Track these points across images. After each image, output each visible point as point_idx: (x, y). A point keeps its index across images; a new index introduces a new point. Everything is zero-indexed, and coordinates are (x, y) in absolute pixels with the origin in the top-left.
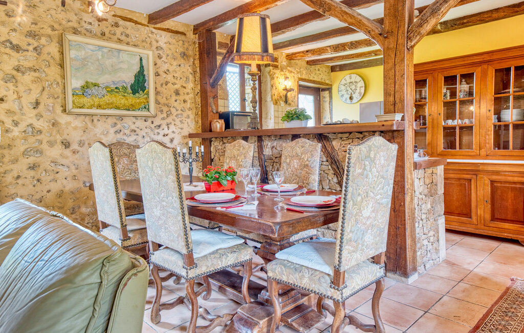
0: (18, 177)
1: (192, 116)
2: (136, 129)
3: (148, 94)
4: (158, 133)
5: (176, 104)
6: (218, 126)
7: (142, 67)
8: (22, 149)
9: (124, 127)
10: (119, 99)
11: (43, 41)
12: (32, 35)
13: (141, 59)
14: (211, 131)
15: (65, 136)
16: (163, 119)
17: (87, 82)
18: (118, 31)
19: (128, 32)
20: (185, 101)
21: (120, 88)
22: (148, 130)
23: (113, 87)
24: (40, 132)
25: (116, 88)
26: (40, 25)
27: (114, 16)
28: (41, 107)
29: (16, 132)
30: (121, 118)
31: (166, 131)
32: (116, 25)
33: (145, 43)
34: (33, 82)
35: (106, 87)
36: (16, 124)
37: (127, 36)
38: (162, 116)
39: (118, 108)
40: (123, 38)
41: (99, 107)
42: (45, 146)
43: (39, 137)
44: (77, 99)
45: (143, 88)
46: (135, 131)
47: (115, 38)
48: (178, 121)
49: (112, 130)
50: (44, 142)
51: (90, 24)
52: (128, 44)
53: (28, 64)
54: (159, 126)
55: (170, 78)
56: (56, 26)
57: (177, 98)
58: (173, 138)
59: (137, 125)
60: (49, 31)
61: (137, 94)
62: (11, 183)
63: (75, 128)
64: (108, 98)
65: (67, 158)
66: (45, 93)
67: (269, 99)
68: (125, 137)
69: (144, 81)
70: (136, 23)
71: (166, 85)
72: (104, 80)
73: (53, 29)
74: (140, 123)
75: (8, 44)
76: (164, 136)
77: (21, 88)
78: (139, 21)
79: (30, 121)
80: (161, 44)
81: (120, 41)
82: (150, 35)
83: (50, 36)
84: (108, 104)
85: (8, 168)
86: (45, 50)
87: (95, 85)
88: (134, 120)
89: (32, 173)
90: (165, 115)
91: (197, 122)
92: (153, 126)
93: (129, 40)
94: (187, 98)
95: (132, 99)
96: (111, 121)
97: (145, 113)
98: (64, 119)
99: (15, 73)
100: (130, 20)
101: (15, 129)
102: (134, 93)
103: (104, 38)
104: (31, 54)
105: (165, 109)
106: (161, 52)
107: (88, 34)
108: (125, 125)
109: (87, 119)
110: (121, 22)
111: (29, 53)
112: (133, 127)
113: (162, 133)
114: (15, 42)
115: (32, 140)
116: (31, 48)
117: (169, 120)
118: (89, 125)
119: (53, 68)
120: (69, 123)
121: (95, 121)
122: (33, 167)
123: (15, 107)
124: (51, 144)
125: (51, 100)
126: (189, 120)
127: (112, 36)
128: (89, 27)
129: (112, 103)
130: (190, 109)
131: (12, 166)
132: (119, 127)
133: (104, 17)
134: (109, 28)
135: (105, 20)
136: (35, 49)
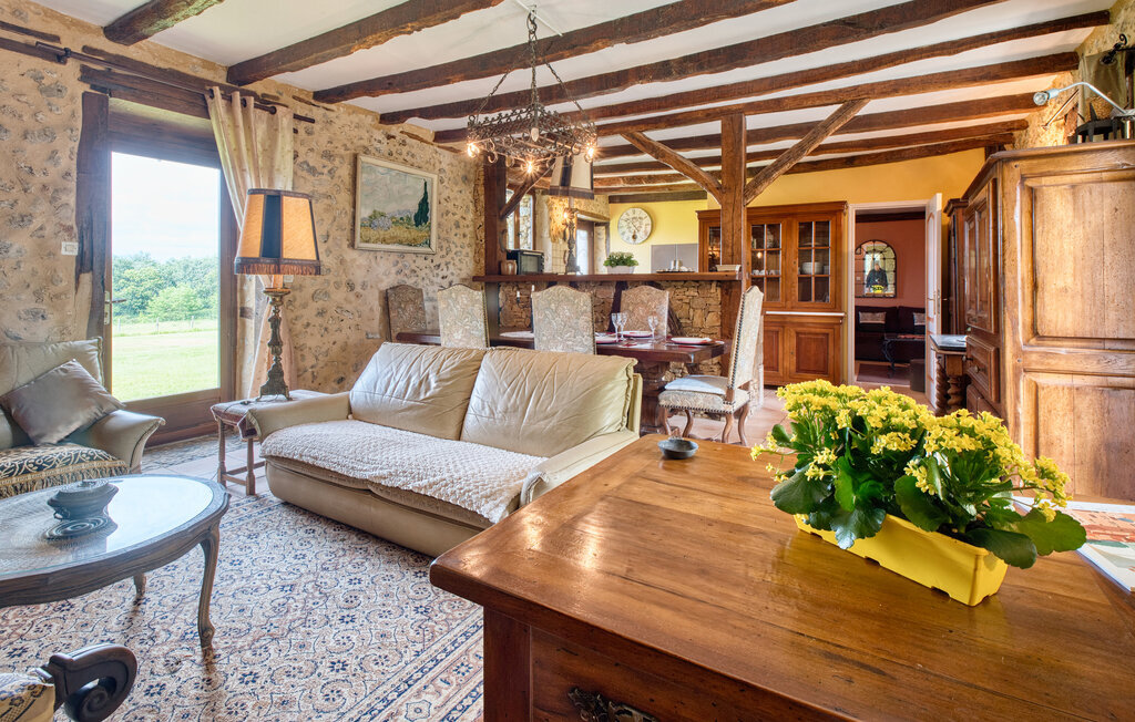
0: (308, 325)
1: (471, 255)
2: (417, 269)
3: (430, 226)
4: (437, 275)
5: (455, 239)
6: (510, 267)
7: (426, 193)
8: (311, 291)
9: (405, 266)
10: (402, 232)
11: (337, 162)
12: (328, 155)
13: (425, 184)
14: (500, 273)
15: (351, 276)
16: (443, 257)
17: (375, 211)
18: (405, 150)
19: (413, 151)
20: (464, 236)
21: (405, 218)
22: (427, 271)
23: (398, 217)
24: (329, 271)
25: (401, 219)
26: (335, 144)
27: (402, 132)
28: (331, 240)
30: (402, 254)
31: (445, 273)
32: (404, 143)
33: (429, 165)
34: (326, 210)
35: (393, 218)
37: (413, 156)
38: (441, 253)
39: (401, 243)
40: (408, 158)
41: (384, 241)
42: (331, 288)
43: (327, 277)
44: (365, 232)
45: (426, 219)
46: (415, 272)
47: (401, 158)
48: (457, 262)
49: (394, 270)
50: (332, 283)
51: (380, 142)
52: (413, 165)
53: (322, 190)
54: (439, 266)
55: (450, 206)
56: (349, 145)
57: (458, 231)
58: (451, 281)
59: (417, 264)
60: (342, 151)
61: (420, 226)
62: (300, 332)
63: (359, 267)
64: (392, 231)
65: (350, 302)
66: (336, 223)
67: (546, 234)
68: (406, 279)
69: (427, 210)
70: (422, 140)
71: (447, 215)
72: (391, 209)
73: (347, 149)
74: (420, 262)
75: (305, 166)
76: (442, 278)
78: (425, 138)
80: (444, 166)
81: (406, 162)
82: (434, 155)
83: (342, 157)
84: (392, 238)
85: (298, 313)
87: (382, 215)
88: (414, 257)
89: (319, 320)
90: (444, 253)
91: (477, 262)
92: (432, 266)
93: (414, 160)
94: (467, 231)
95: (415, 233)
96: (393, 258)
97: (426, 249)
98: (351, 255)
100: (416, 137)
102: (416, 225)
103: (392, 158)
104: (326, 177)
105: (445, 245)
106: (443, 175)
107: (377, 153)
108: (406, 263)
109: (372, 254)
110: (408, 140)
111: (324, 177)
112: (413, 267)
113: (441, 274)
114: (311, 165)
115: (320, 280)
116: (326, 171)
117: (448, 259)
118: (373, 263)
120: (354, 261)
121: (379, 258)
122: (321, 313)
124: (337, 285)
125: (340, 232)
126: (467, 259)
127: (399, 157)
128: (379, 145)
129: (395, 237)
130: (469, 245)
131: (302, 312)
132: (400, 265)
133: (392, 134)
134: (397, 147)
135: (394, 137)
136: (330, 172)
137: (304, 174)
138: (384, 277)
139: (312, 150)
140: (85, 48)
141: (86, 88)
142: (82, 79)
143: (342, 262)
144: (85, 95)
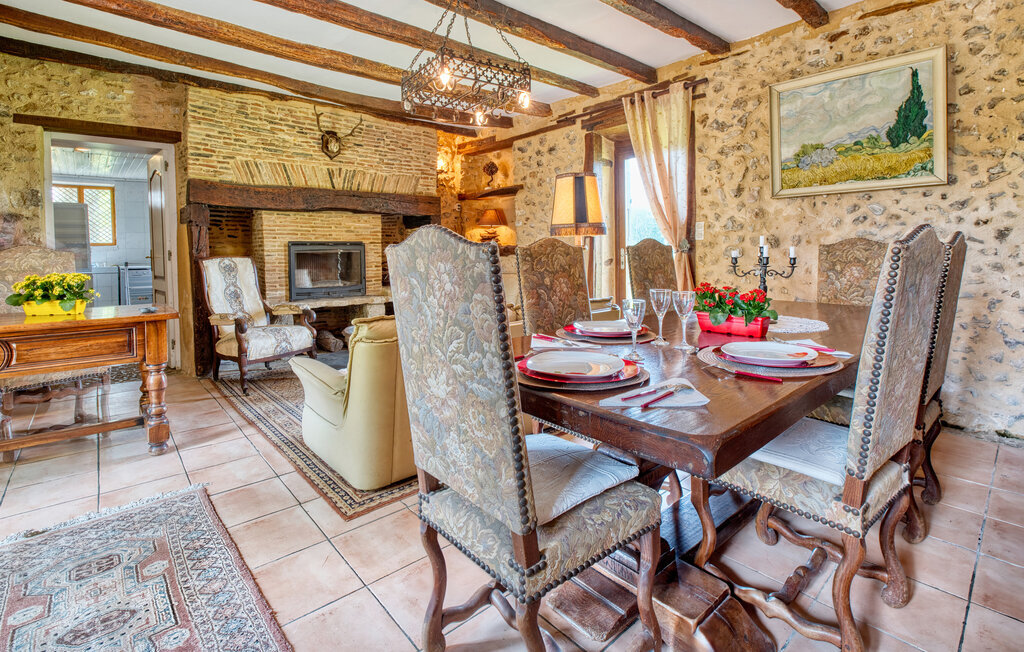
2: (902, 213)
3: (930, 140)
4: (959, 219)
7: (916, 89)
8: (724, 246)
9: (874, 210)
10: (862, 161)
11: (750, 106)
12: (739, 103)
13: (915, 74)
15: (773, 231)
16: (979, 185)
17: (803, 146)
18: (869, 39)
19: (892, 31)
21: (864, 141)
22: (933, 214)
23: (849, 142)
24: (742, 227)
25: (856, 144)
26: (749, 87)
27: (861, 18)
28: (745, 194)
29: (718, 227)
30: (868, 195)
31: (984, 212)
32: (865, 31)
33: (931, 37)
34: (737, 163)
35: (836, 148)
36: (718, 217)
37: (888, 41)
38: (975, 180)
39: (858, 178)
40: (881, 47)
41: (824, 181)
43: (741, 233)
44: (788, 175)
45: (920, 130)
46: (898, 217)
47: (863, 54)
49: (849, 218)
50: (747, 239)
51: (818, 52)
52: (891, 54)
53: (732, 142)
54: (963, 204)
56: (768, 79)
58: (1007, 229)
59: (902, 205)
60: (758, 90)
61: (903, 146)
63: (787, 219)
64: (840, 164)
66: (750, 175)
68: (874, 230)
69: (922, 115)
71: (992, 106)
73: (764, 85)
74: (911, 201)
75: (715, 125)
76: (977, 223)
77: (724, 174)
79: (731, 213)
80: (981, 19)
81: (873, 56)
82: (947, 14)
83: (759, 97)
84: (841, 174)
86: (754, 117)
87: (817, 148)
88: (897, 195)
90: (984, 177)
92: (945, 204)
93: (891, 46)
95: (892, 156)
96: (847, 202)
97: (924, 179)
98: (772, 206)
99: (719, 157)
101: (716, 223)
102: (894, 144)
103: (843, 64)
105: (983, 164)
106: (978, 39)
107: (812, 69)
108: (876, 207)
109: (806, 204)
110: (875, 22)
111: (735, 128)
112: (894, 209)
113: (971, 217)
114: (721, 120)
115: (734, 237)
116: (735, 121)
117: (995, 188)
118: (808, 212)
119: (761, 138)
120: (778, 212)
121: (819, 204)
123: (718, 197)
125: (758, 182)
127: (858, 55)
128: (815, 57)
129: (848, 172)
131: (714, 268)
132: (862, 211)
133: (842, 28)
134: (853, 42)
135: (844, 33)
136: (740, 121)
137: (716, 133)
138: (831, 229)
139: (721, 106)
140: (585, 109)
141: (585, 132)
142: (583, 128)
143: (760, 214)
144: (586, 136)
